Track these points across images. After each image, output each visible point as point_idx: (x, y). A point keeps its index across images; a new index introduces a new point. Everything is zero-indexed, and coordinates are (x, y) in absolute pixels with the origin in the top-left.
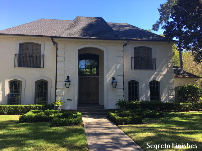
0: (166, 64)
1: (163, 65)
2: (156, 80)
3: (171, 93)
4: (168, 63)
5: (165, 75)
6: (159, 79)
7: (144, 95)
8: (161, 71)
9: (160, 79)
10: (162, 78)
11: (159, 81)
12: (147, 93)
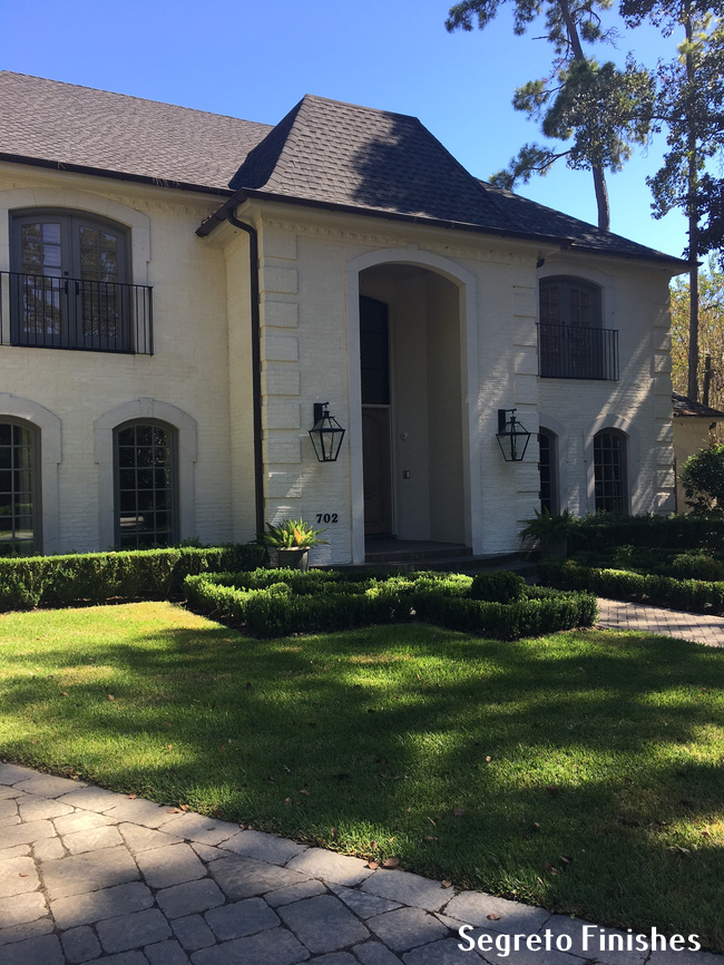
0: (648, 361)
1: (640, 363)
2: (616, 426)
3: (663, 480)
4: (656, 357)
5: (644, 404)
6: (625, 422)
7: (576, 492)
8: (633, 386)
9: (628, 421)
10: (636, 419)
11: (624, 428)
12: (587, 482)
